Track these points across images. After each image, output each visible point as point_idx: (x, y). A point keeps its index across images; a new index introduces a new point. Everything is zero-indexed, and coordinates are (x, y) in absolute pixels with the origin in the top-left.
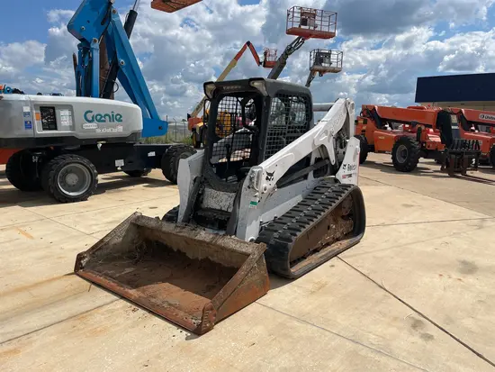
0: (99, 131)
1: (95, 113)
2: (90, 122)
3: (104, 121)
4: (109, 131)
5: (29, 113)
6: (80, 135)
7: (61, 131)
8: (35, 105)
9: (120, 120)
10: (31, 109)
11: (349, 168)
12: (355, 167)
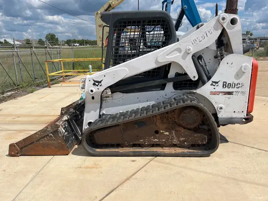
11: (225, 85)
12: (240, 86)
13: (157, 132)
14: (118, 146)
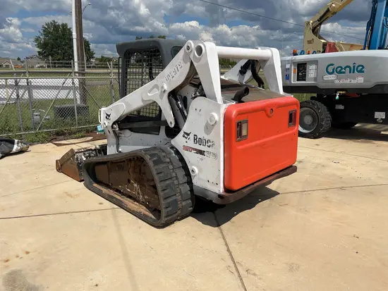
0: (337, 82)
1: (336, 66)
2: (330, 74)
3: (344, 73)
4: (348, 81)
5: (289, 69)
6: (321, 85)
7: (308, 82)
8: (294, 63)
9: (361, 71)
10: (291, 66)
11: (196, 140)
12: (211, 144)
13: (129, 181)
14: (107, 186)
